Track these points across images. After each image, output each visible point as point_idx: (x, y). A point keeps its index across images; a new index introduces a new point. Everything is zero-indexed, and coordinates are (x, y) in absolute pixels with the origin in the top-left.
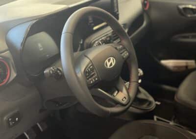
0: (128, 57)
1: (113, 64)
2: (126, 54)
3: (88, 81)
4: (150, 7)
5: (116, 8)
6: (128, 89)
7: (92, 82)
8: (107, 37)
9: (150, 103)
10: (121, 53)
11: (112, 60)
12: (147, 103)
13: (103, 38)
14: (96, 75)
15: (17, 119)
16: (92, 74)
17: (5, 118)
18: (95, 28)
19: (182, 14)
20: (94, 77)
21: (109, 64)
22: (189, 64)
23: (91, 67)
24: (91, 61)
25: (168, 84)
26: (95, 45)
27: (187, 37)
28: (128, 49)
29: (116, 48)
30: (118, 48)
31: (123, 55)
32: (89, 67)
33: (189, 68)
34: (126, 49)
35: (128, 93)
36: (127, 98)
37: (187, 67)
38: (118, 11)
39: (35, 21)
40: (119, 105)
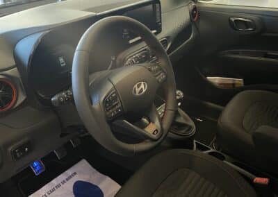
0: (165, 80)
1: (144, 91)
2: (161, 77)
3: (108, 113)
4: (199, 18)
5: (158, 18)
6: (162, 118)
7: (113, 114)
8: (142, 54)
9: (190, 128)
10: (157, 76)
11: (142, 84)
12: (187, 129)
13: (137, 55)
14: (120, 105)
15: (26, 149)
16: (114, 104)
17: (10, 149)
18: (131, 42)
19: (234, 28)
20: (117, 107)
21: (138, 90)
22: (237, 82)
23: (114, 95)
24: (114, 87)
25: (212, 102)
26: (127, 63)
27: (237, 53)
28: (165, 70)
29: (150, 70)
30: (152, 69)
31: (157, 78)
32: (111, 96)
33: (237, 86)
34: (162, 70)
35: (161, 124)
36: (159, 131)
37: (234, 84)
38: (161, 22)
39: (47, 32)
40: (148, 140)
